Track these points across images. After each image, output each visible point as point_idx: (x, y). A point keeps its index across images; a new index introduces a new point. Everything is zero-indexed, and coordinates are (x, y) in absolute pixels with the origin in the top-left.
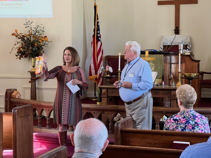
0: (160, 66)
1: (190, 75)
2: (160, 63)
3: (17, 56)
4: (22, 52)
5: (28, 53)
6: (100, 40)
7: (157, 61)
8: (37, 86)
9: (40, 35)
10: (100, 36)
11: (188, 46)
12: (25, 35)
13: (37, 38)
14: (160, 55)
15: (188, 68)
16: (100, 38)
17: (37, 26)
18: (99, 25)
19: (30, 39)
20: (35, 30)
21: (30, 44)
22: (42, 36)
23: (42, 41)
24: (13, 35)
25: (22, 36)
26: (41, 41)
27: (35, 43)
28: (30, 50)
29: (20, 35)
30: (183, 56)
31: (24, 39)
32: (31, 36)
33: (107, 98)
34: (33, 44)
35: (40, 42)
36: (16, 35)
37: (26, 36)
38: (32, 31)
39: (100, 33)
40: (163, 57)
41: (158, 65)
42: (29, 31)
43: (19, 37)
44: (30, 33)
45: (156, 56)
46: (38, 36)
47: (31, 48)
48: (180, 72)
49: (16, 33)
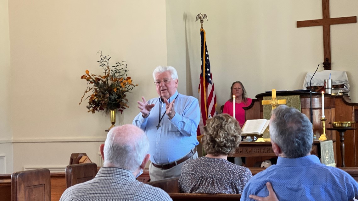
1: (342, 124)
3: (89, 108)
4: (96, 102)
5: (104, 102)
6: (210, 82)
9: (121, 77)
10: (211, 75)
11: (344, 87)
13: (118, 81)
14: (295, 96)
15: (341, 116)
16: (210, 79)
17: (117, 63)
18: (208, 60)
19: (106, 82)
20: (114, 70)
21: (107, 90)
22: (124, 78)
23: (124, 84)
24: (82, 77)
25: (96, 78)
26: (122, 84)
27: (115, 88)
28: (107, 98)
29: (92, 77)
30: (332, 97)
31: (98, 83)
32: (109, 78)
34: (111, 90)
35: (121, 87)
36: (87, 78)
37: (101, 79)
39: (211, 71)
40: (299, 99)
42: (105, 71)
43: (91, 80)
44: (107, 74)
45: (289, 99)
46: (119, 77)
47: (108, 95)
48: (324, 119)
49: (86, 75)
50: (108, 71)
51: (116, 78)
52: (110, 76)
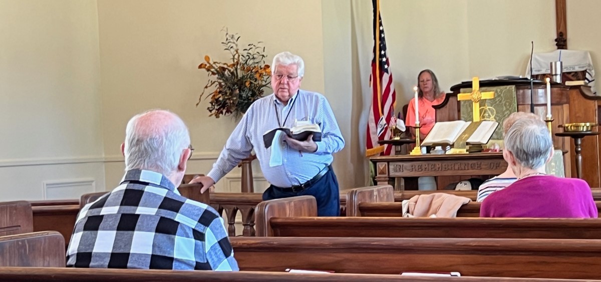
0: (508, 112)
1: (577, 127)
2: (507, 104)
3: (211, 111)
4: (220, 101)
5: (231, 102)
6: (387, 71)
7: (500, 102)
8: (254, 174)
9: (256, 65)
10: (387, 60)
11: (587, 74)
12: (225, 66)
13: (251, 71)
14: (508, 87)
15: (578, 115)
16: (386, 66)
17: (249, 45)
18: (384, 38)
19: (235, 73)
20: (245, 55)
21: (237, 83)
22: (260, 66)
23: (261, 75)
24: (200, 67)
25: (219, 68)
26: (257, 76)
27: (246, 82)
28: (236, 96)
29: (214, 65)
30: (564, 88)
31: (223, 74)
32: (239, 67)
33: (389, 181)
34: (242, 84)
35: (256, 80)
36: (207, 67)
37: (227, 69)
38: (239, 56)
39: (388, 55)
40: (514, 91)
41: (504, 109)
42: (232, 57)
43: (213, 70)
44: (236, 61)
45: (499, 90)
46: (253, 66)
47: (237, 91)
48: (550, 119)
49: (206, 63)
50: (236, 57)
51: (250, 67)
52: (241, 64)
